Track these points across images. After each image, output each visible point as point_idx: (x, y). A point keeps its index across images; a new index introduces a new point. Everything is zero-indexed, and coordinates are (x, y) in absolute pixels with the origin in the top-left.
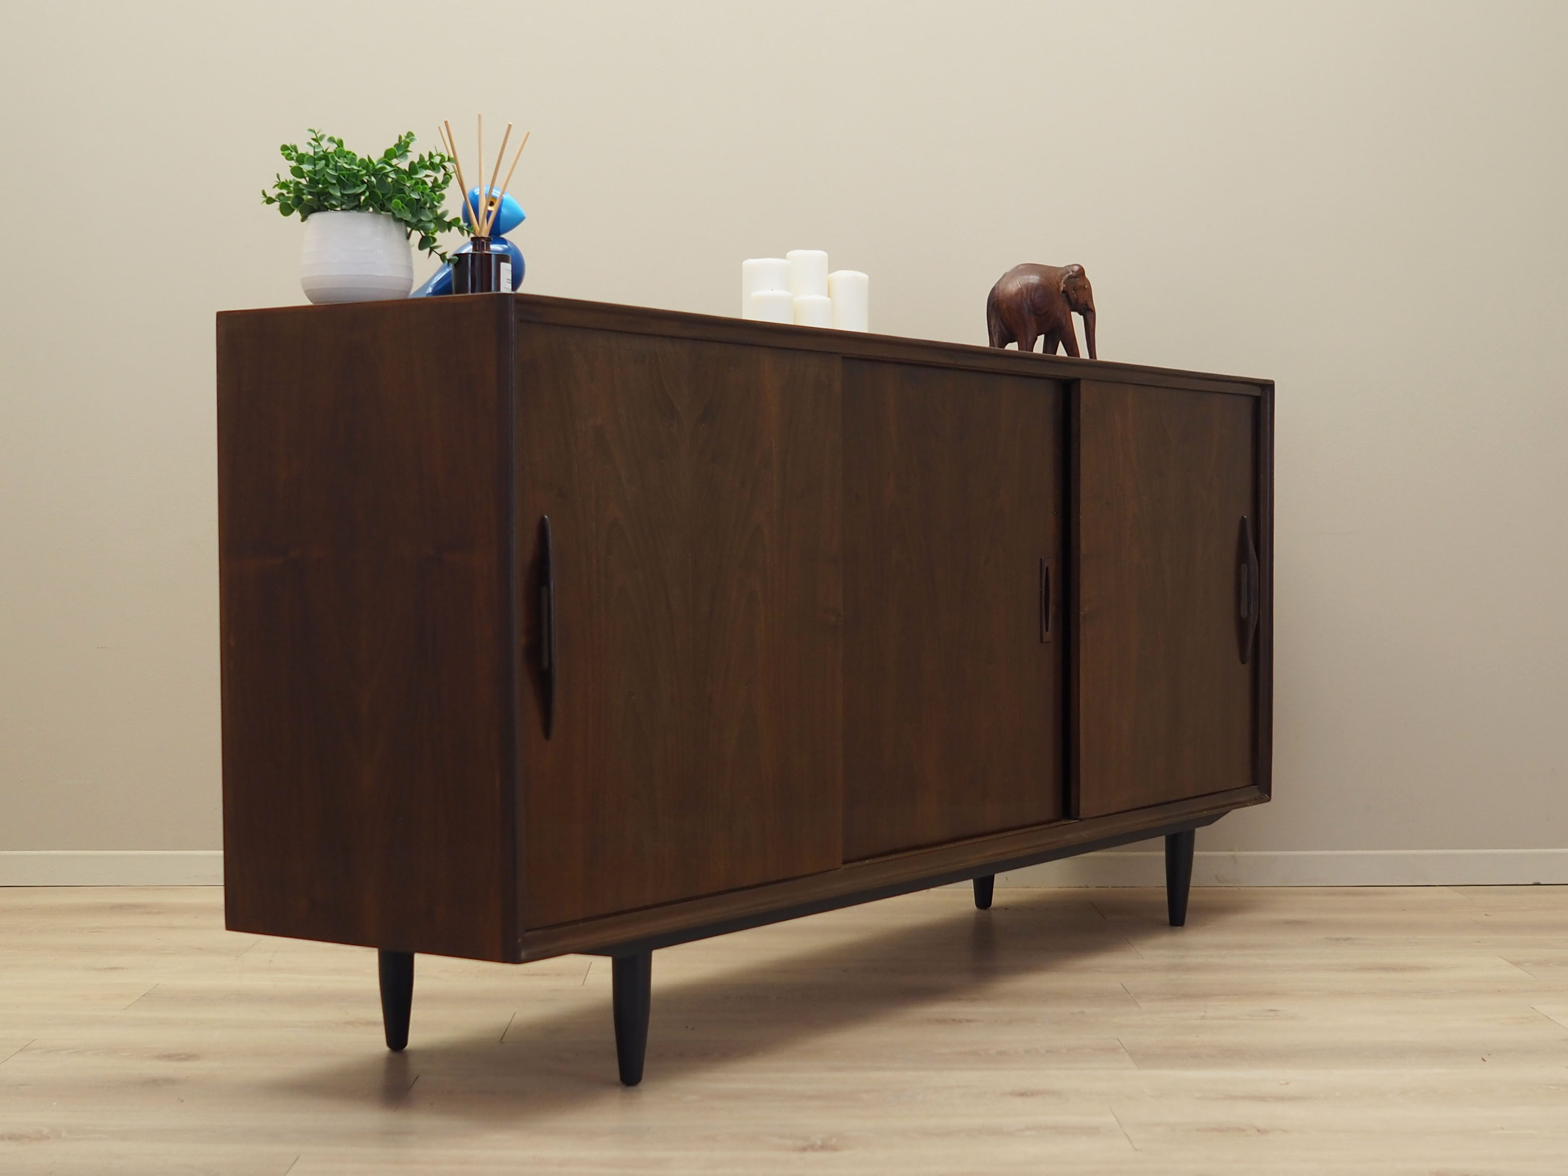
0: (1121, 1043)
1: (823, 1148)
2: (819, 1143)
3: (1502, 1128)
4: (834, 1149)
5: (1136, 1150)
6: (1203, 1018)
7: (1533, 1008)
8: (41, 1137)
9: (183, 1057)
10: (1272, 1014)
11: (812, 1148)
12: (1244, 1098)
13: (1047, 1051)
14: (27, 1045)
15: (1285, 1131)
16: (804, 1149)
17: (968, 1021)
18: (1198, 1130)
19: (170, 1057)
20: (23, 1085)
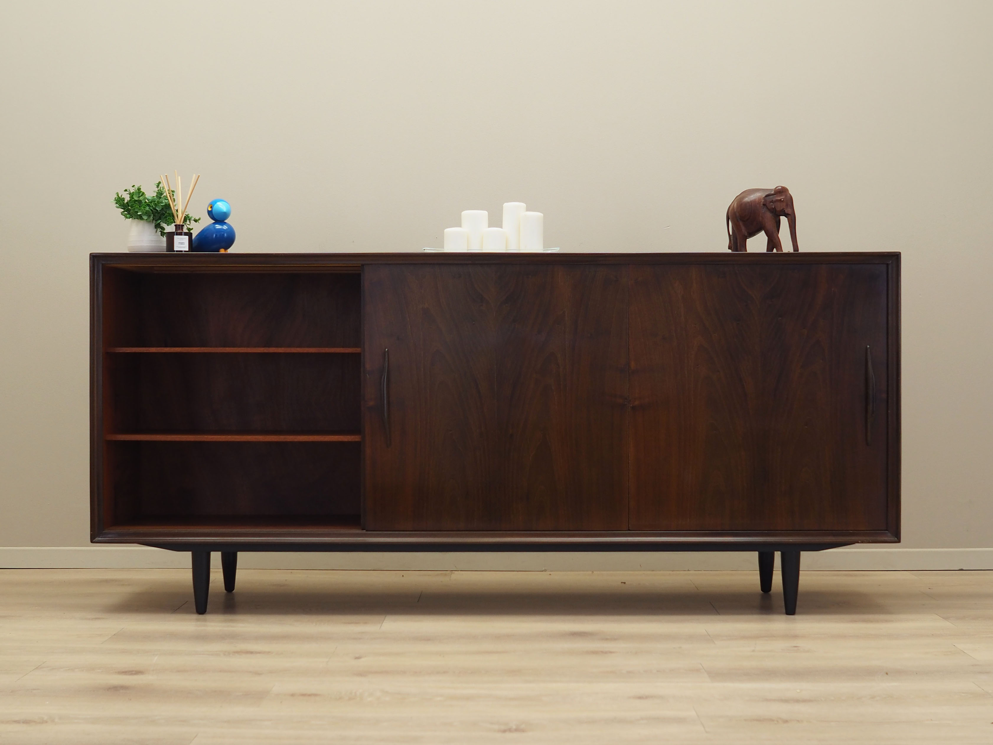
0: (702, 666)
1: (517, 730)
2: (514, 727)
3: (932, 720)
4: (523, 731)
5: (707, 732)
6: (753, 651)
7: (954, 646)
8: (43, 722)
9: (134, 672)
10: (796, 649)
11: (510, 730)
12: (774, 700)
13: (658, 671)
14: (40, 665)
15: (798, 721)
16: (504, 731)
17: (611, 652)
18: (745, 720)
19: (125, 673)
20: (35, 689)
